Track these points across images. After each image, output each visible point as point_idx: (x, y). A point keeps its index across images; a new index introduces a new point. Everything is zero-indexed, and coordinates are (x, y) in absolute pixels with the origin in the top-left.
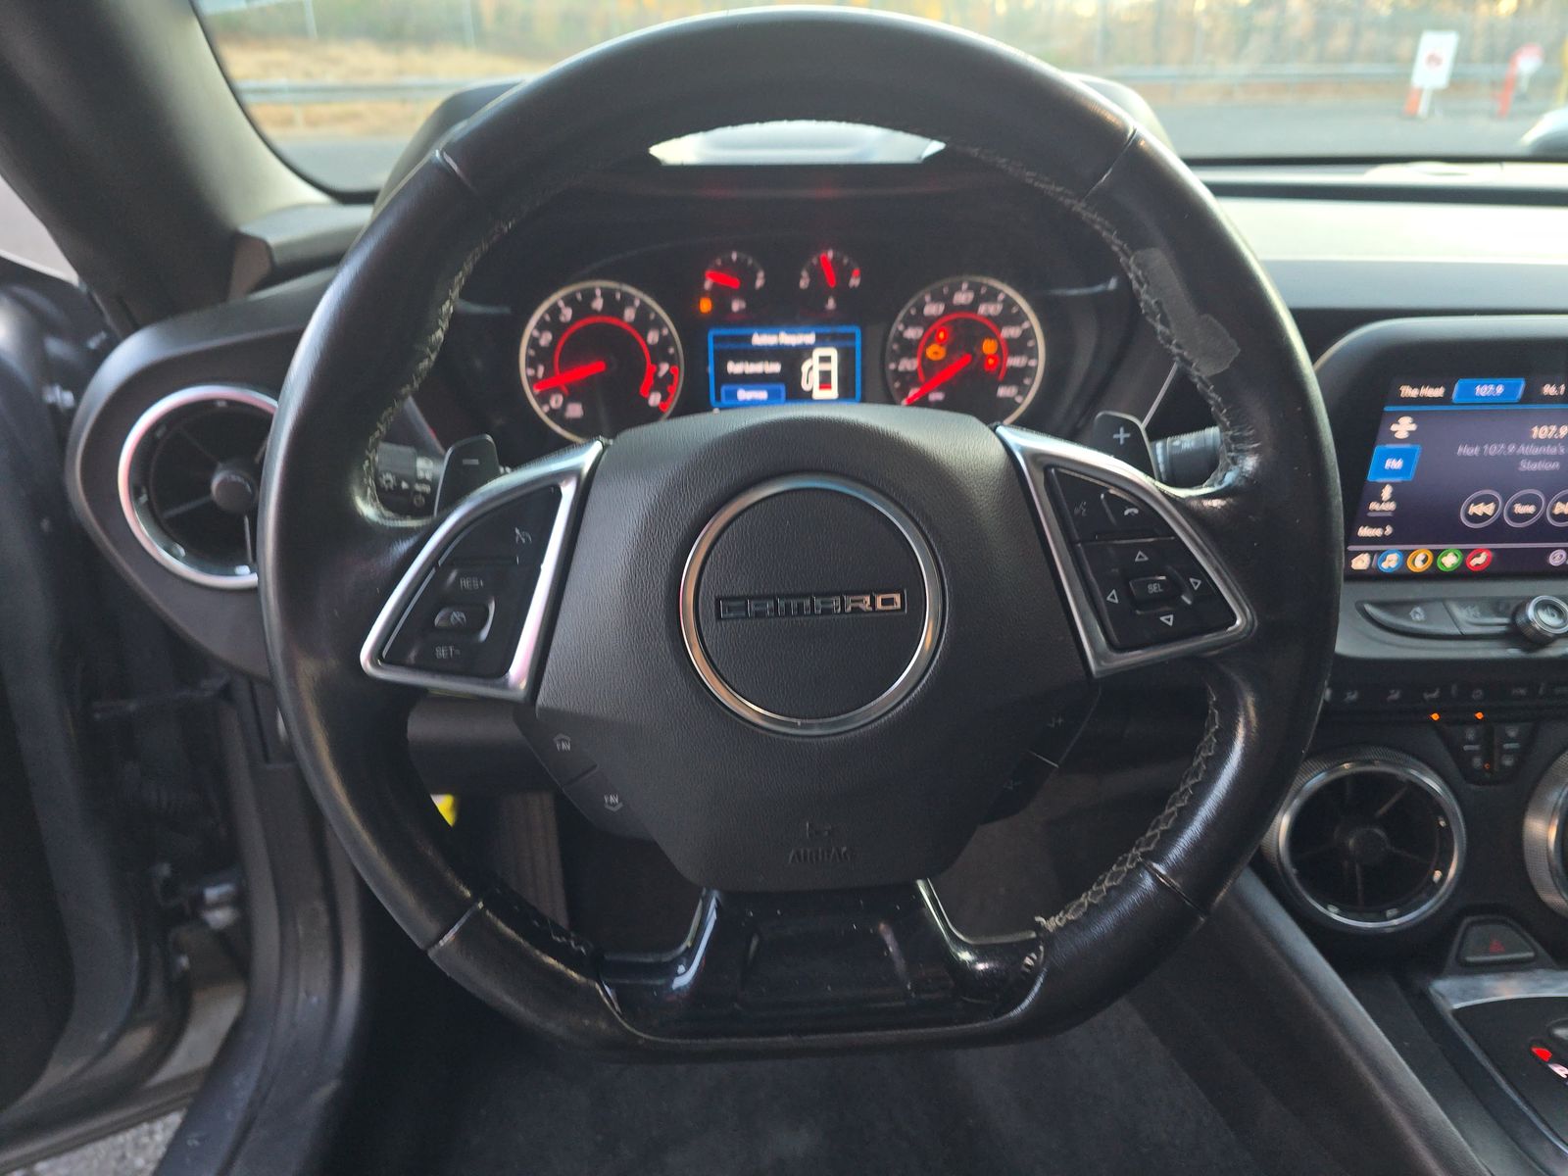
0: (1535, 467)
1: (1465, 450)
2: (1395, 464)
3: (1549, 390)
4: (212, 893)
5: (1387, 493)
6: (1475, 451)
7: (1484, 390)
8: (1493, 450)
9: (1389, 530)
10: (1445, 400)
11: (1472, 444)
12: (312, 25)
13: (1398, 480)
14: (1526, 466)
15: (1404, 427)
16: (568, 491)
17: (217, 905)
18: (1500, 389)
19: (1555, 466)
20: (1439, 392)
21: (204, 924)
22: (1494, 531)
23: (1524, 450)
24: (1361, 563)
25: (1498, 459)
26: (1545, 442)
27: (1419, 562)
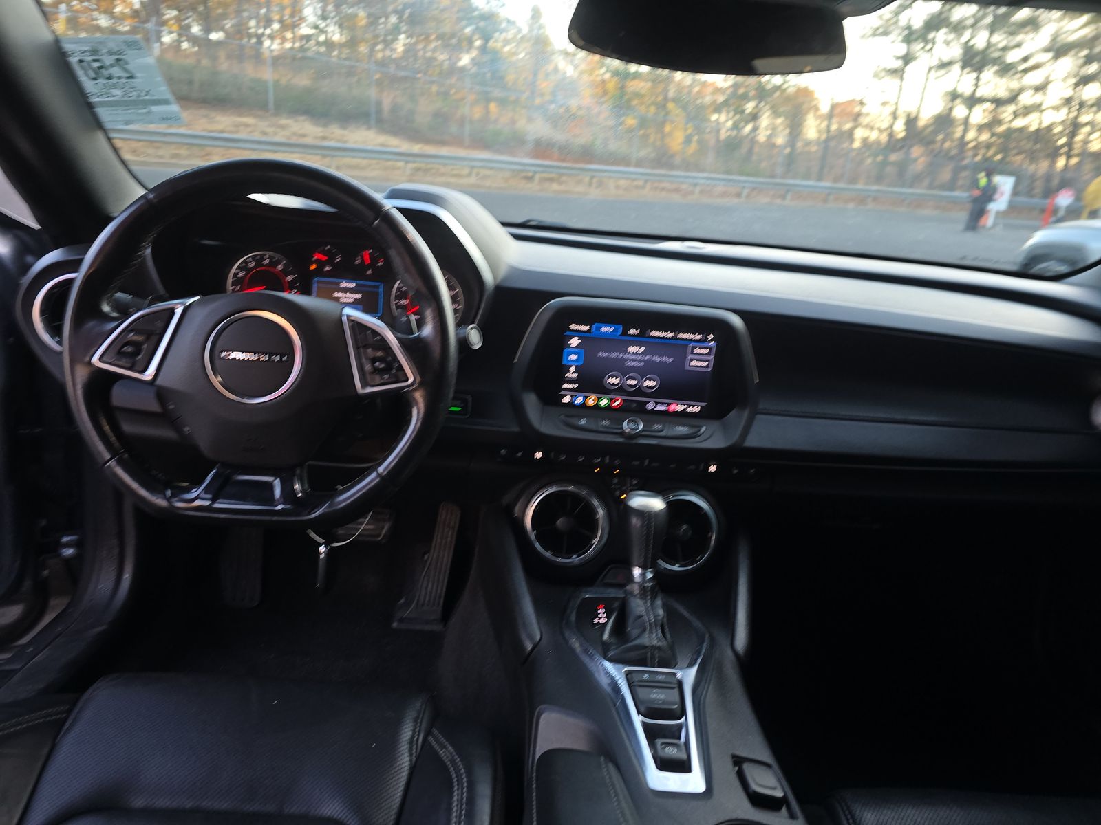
0: (633, 364)
1: (601, 354)
2: (573, 357)
3: (632, 331)
4: (65, 539)
5: (572, 369)
6: (606, 355)
7: (606, 329)
8: (614, 355)
9: (577, 385)
10: (589, 331)
11: (606, 352)
12: (271, 105)
13: (577, 364)
14: (629, 363)
15: (575, 342)
16: (179, 311)
17: (68, 545)
18: (612, 329)
19: (641, 364)
20: (587, 328)
21: (59, 555)
22: (621, 390)
23: (626, 356)
24: (567, 400)
25: (616, 359)
26: (633, 354)
27: (591, 402)
